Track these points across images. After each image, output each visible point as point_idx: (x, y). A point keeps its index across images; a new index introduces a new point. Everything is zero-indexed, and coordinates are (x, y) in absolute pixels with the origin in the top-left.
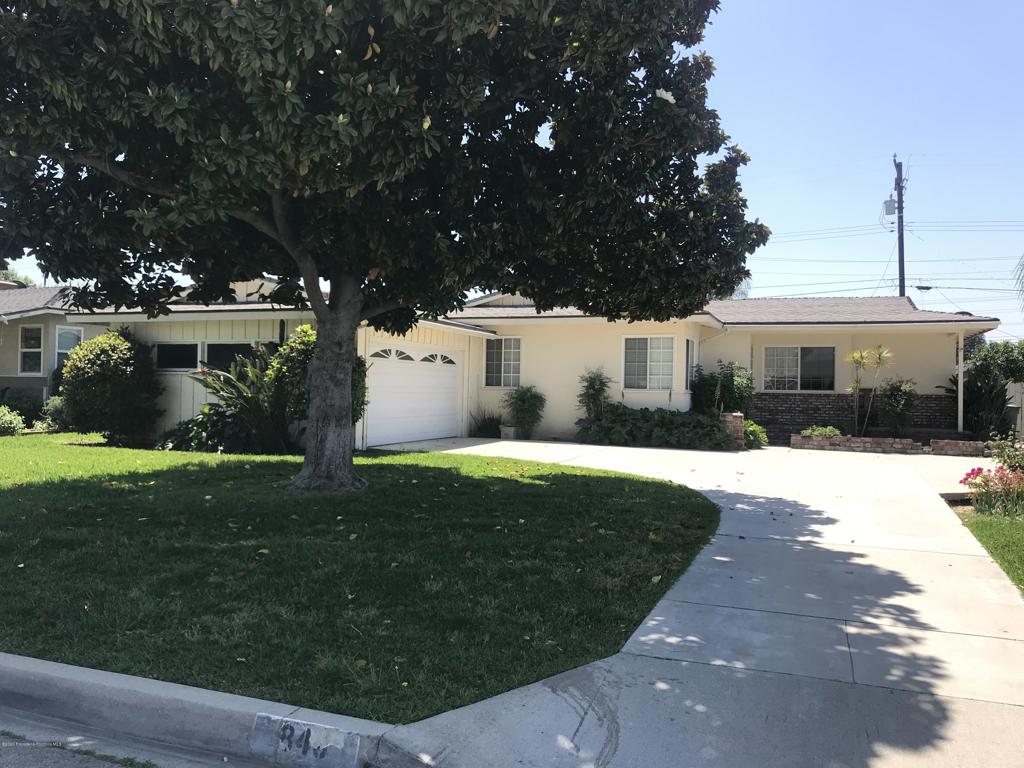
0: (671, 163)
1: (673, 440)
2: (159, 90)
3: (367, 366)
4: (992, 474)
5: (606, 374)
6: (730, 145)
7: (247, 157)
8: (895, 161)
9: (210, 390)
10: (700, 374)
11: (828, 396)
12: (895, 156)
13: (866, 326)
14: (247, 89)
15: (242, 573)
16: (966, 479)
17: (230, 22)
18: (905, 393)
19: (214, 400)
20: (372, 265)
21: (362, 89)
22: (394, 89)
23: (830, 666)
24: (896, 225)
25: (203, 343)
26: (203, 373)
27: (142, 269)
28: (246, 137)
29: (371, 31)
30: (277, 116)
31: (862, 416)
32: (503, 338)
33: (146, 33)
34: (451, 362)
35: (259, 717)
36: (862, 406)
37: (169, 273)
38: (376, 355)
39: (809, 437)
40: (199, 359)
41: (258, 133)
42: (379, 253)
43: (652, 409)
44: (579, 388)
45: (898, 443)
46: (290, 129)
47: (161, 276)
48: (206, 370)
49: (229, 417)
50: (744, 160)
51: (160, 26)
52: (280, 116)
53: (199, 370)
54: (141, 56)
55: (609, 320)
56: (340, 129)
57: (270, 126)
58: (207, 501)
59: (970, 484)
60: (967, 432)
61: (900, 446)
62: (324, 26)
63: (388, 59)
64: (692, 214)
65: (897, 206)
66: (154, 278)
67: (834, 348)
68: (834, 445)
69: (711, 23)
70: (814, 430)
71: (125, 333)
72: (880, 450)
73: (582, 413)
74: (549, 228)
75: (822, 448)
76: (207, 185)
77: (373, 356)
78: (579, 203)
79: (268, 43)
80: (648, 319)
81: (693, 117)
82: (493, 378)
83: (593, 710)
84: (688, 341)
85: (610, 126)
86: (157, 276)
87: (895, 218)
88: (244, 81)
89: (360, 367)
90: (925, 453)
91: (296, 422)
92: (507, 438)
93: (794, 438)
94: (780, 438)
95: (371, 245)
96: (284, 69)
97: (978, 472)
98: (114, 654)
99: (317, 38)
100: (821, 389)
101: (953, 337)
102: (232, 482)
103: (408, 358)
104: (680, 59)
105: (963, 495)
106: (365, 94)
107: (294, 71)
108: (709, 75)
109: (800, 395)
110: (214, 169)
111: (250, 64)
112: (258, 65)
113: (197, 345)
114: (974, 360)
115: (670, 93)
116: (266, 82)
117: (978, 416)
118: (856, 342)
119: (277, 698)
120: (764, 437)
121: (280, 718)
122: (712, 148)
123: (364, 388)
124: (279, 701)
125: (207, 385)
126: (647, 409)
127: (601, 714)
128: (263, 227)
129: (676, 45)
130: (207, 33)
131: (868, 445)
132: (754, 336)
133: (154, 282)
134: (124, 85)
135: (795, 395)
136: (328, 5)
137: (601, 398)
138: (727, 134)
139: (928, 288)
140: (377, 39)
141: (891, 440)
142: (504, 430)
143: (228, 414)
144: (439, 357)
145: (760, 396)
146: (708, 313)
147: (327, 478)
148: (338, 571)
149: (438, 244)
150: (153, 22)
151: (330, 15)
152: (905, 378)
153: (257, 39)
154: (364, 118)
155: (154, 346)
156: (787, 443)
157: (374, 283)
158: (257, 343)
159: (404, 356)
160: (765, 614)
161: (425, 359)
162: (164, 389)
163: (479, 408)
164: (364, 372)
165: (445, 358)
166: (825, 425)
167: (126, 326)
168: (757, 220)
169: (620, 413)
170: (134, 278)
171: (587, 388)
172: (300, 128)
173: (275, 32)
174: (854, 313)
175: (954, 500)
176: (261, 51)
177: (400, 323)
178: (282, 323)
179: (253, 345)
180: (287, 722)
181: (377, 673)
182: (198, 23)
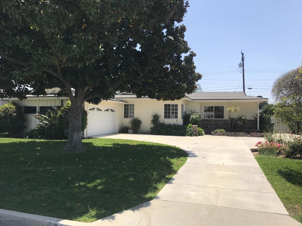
0: (174, 56)
1: (178, 134)
2: (20, 37)
3: (88, 113)
4: (264, 143)
5: (159, 114)
6: (191, 51)
7: (47, 57)
8: (241, 52)
9: (40, 120)
10: (186, 114)
11: (222, 120)
12: (241, 51)
13: (233, 100)
14: (47, 37)
15: (46, 178)
16: (257, 145)
17: (41, 19)
18: (243, 119)
19: (41, 123)
20: (87, 85)
21: (81, 38)
22: (90, 38)
23: (211, 201)
24: (242, 70)
25: (38, 106)
26: (38, 115)
27: (18, 86)
28: (46, 51)
29: (84, 20)
30: (55, 45)
31: (231, 126)
32: (129, 104)
33: (16, 20)
34: (113, 111)
35: (47, 222)
36: (231, 123)
37: (26, 87)
38: (91, 109)
39: (216, 132)
40: (37, 111)
41: (50, 50)
42: (89, 82)
43: (172, 124)
44: (151, 118)
45: (241, 133)
46: (59, 49)
47: (24, 88)
48: (39, 114)
49: (46, 128)
50: (195, 55)
51: (20, 19)
52: (56, 45)
53: (37, 114)
54: (15, 26)
55: (158, 100)
56: (74, 49)
57: (54, 48)
58: (38, 155)
59: (258, 146)
60: (260, 130)
61: (242, 135)
62: (69, 20)
63: (89, 28)
64: (179, 71)
65: (242, 65)
66: (22, 88)
67: (223, 107)
68: (223, 134)
69: (185, 16)
70: (218, 130)
71: (14, 103)
72: (236, 136)
73: (152, 126)
74: (139, 75)
75: (220, 135)
76: (35, 65)
77: (90, 110)
78: (147, 68)
79: (52, 25)
80: (168, 100)
81: (179, 44)
82: (126, 116)
83: (145, 216)
84: (182, 105)
85: (155, 46)
86: (23, 88)
87: (242, 68)
88: (46, 35)
89: (85, 114)
90: (248, 136)
91: (66, 130)
92: (130, 133)
93: (212, 132)
94: (208, 132)
95: (86, 80)
96: (57, 32)
97: (260, 143)
98: (6, 204)
99: (67, 23)
100: (220, 118)
101: (256, 103)
102: (46, 149)
103: (101, 110)
104: (176, 27)
105: (256, 149)
106: (82, 39)
107: (60, 33)
108: (185, 31)
109: (214, 120)
110: (37, 60)
111: (48, 31)
112: (50, 31)
113: (36, 107)
114: (263, 109)
115: (172, 37)
116: (52, 36)
117: (263, 126)
118: (230, 105)
119: (53, 216)
120: (203, 132)
121: (54, 222)
122: (186, 52)
123: (86, 120)
124: (54, 217)
125: (39, 119)
126: (170, 124)
127: (147, 217)
128: (54, 74)
129: (175, 22)
130: (34, 21)
131: (233, 134)
132: (201, 103)
133: (21, 90)
134: (10, 35)
135: (213, 120)
136: (70, 14)
137: (157, 121)
138: (190, 48)
139: (251, 89)
140: (86, 22)
141: (239, 133)
142: (129, 131)
143: (46, 127)
144: (110, 110)
145: (203, 120)
146: (187, 97)
147: (74, 147)
148: (75, 177)
149: (106, 79)
150: (18, 17)
151: (70, 17)
152: (243, 115)
153: (49, 24)
154: (81, 46)
155: (23, 107)
156: (210, 134)
157: (88, 90)
158: (55, 106)
159: (99, 110)
160: (196, 186)
161: (106, 110)
162: (26, 120)
163: (122, 124)
164: (87, 115)
165: (112, 110)
166: (221, 129)
167: (14, 101)
168: (198, 73)
169: (163, 126)
170: (16, 89)
171: (153, 118)
172: (63, 49)
173: (54, 22)
174: (230, 97)
175: (253, 151)
176: (50, 27)
177: (96, 101)
178: (62, 100)
179: (53, 107)
180: (55, 223)
181: (83, 207)
182: (31, 19)
